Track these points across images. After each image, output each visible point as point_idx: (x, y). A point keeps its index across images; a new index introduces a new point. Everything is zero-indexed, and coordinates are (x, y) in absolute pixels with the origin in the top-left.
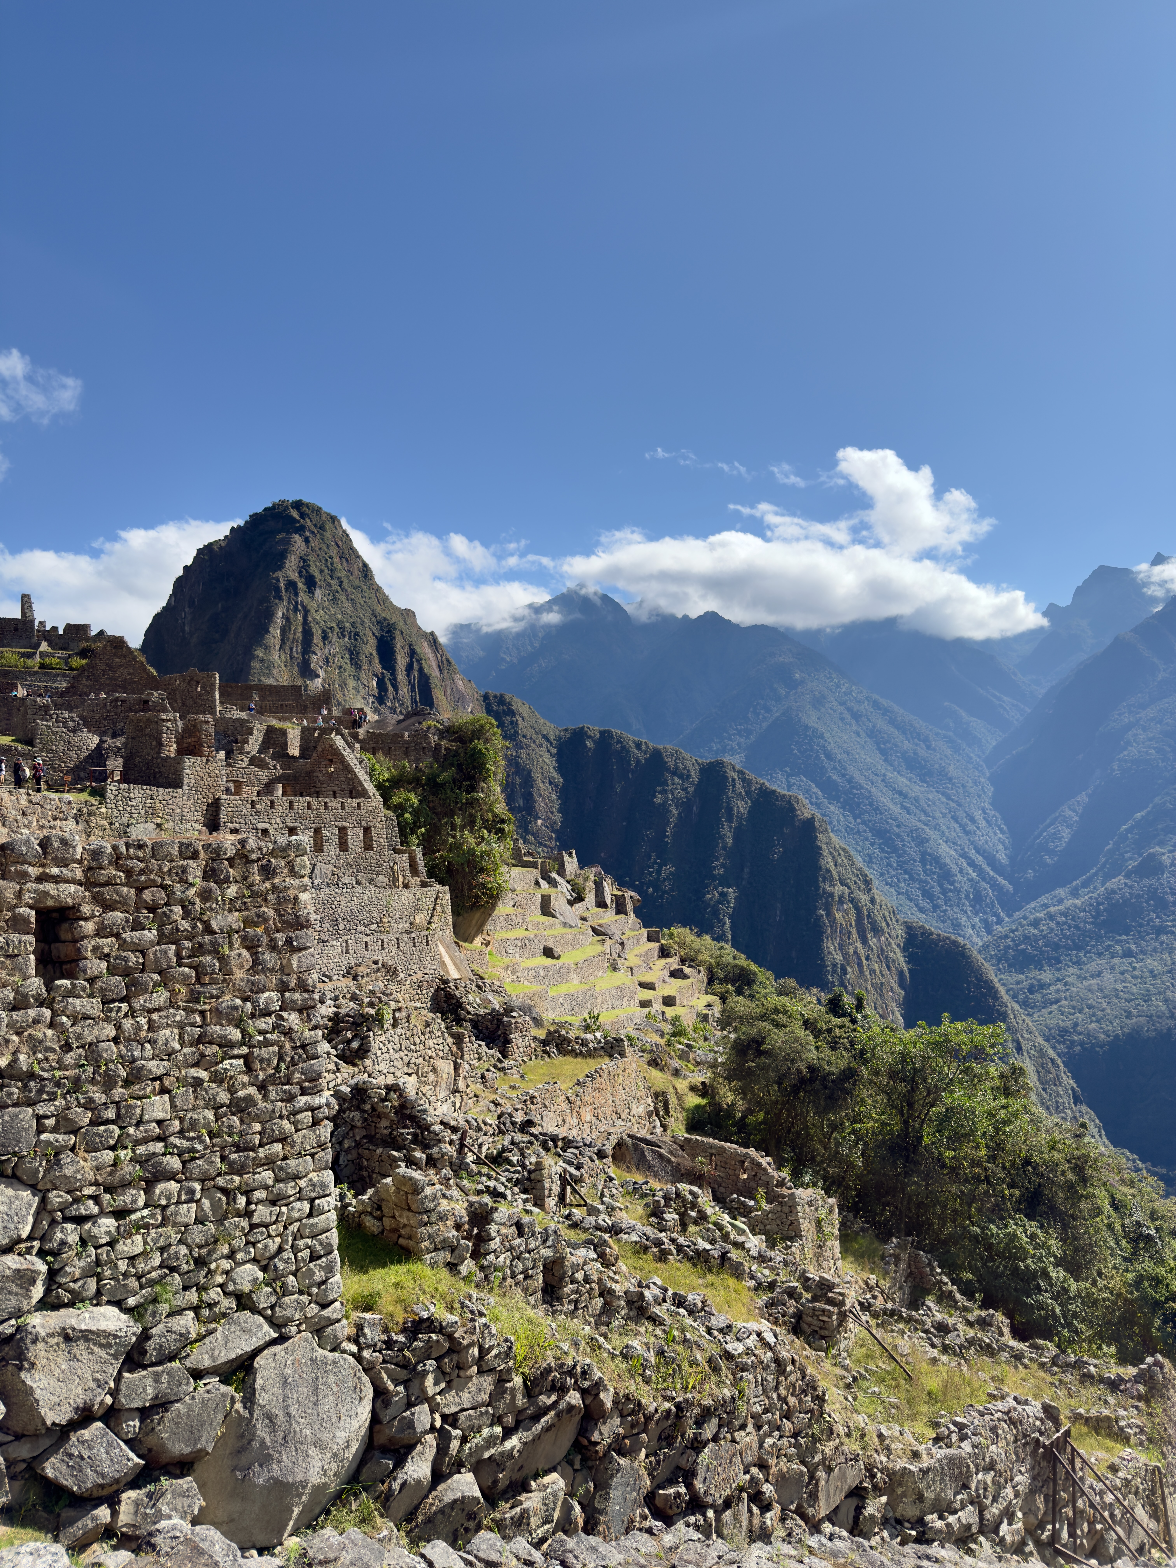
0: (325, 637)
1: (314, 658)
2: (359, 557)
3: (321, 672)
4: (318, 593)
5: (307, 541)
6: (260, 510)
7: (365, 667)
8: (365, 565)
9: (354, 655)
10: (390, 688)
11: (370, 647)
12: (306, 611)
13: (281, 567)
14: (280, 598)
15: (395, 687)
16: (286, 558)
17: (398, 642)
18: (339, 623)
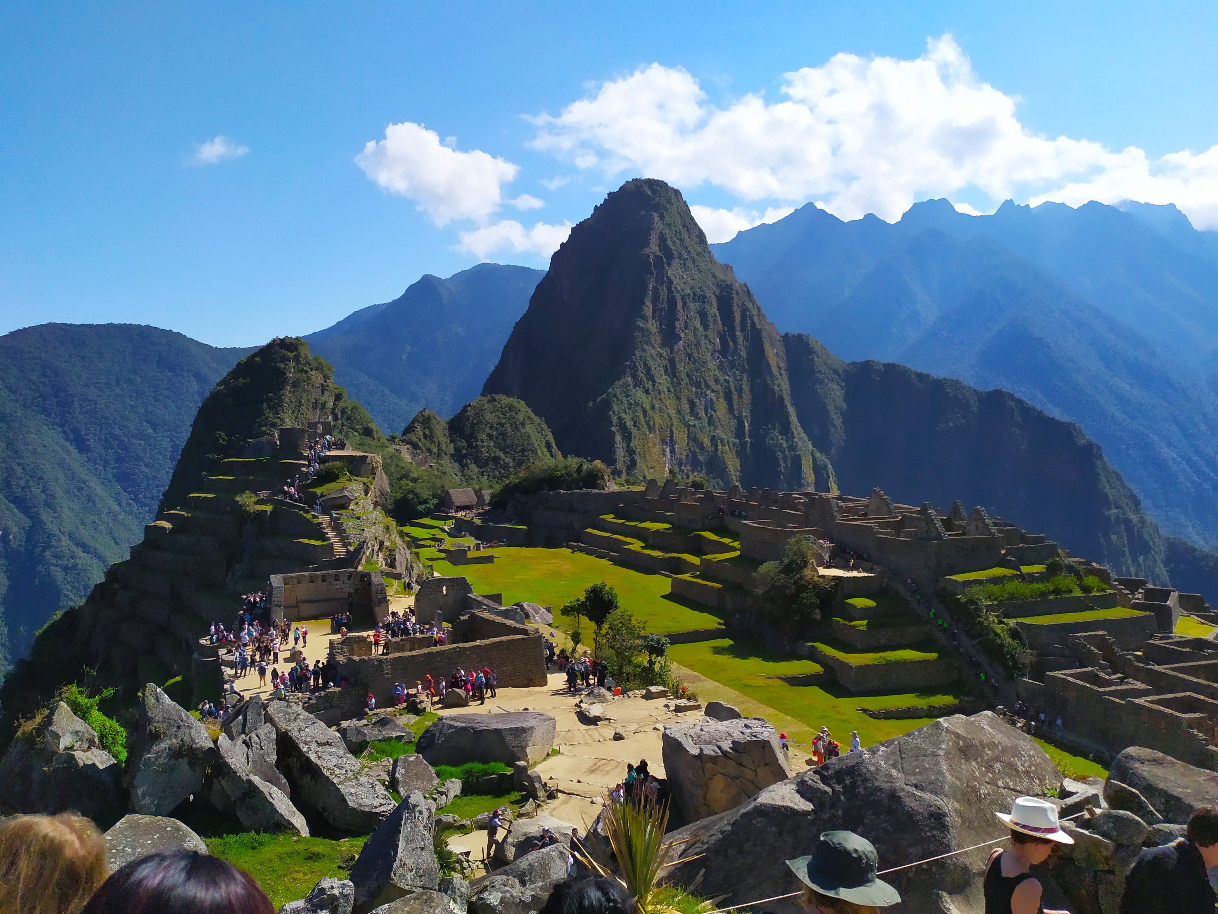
0: (684, 304)
1: (677, 323)
2: (696, 224)
3: (682, 335)
4: (675, 263)
5: (662, 217)
6: (616, 190)
7: (712, 326)
8: (701, 232)
9: (703, 315)
10: (731, 344)
11: (714, 309)
12: (670, 282)
13: (647, 244)
14: (652, 274)
15: (735, 342)
16: (649, 234)
17: (736, 302)
18: (692, 288)
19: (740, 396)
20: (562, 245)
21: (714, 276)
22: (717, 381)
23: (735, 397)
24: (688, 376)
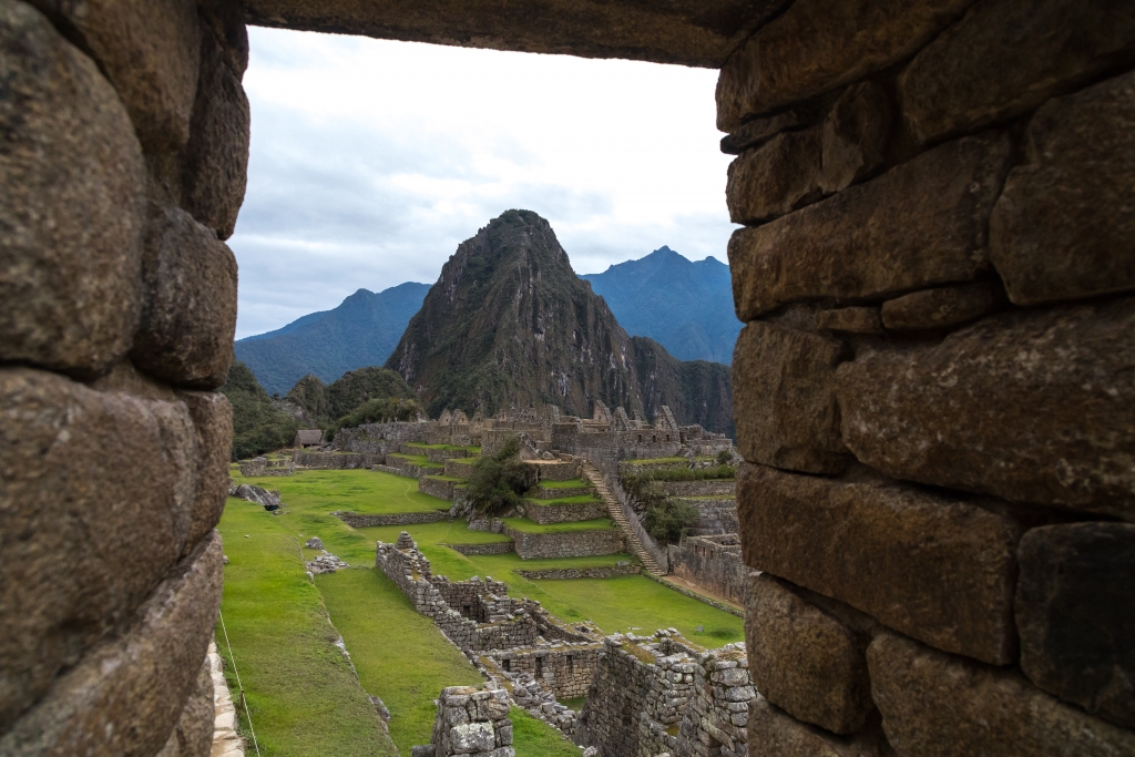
0: (546, 305)
1: (540, 320)
2: (560, 246)
3: (544, 330)
4: (539, 274)
6: (497, 217)
7: (569, 324)
8: (564, 252)
9: (562, 317)
10: (584, 340)
11: (571, 311)
12: (535, 288)
13: (515, 258)
14: (519, 280)
15: (588, 339)
16: (520, 251)
17: (590, 307)
18: (553, 294)
19: (591, 379)
20: (451, 257)
21: (572, 286)
22: (572, 368)
23: (587, 383)
24: (548, 363)
